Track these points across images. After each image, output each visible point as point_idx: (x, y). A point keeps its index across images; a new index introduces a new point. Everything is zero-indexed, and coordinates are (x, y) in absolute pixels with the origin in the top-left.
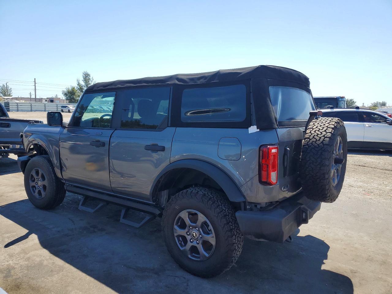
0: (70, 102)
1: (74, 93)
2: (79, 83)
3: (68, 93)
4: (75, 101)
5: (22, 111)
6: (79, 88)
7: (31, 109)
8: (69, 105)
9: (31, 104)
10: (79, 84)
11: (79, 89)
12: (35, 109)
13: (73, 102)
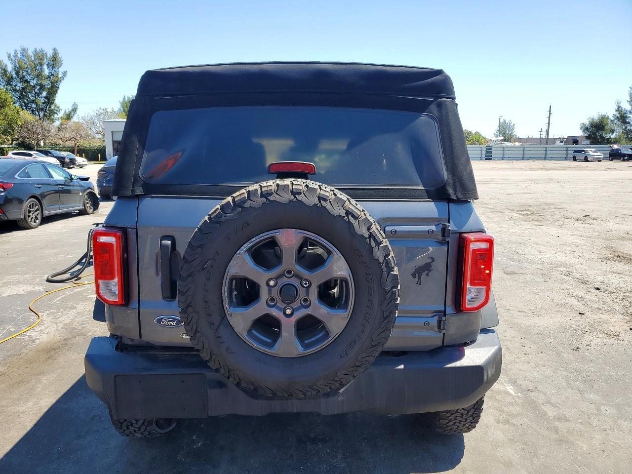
0: (592, 143)
1: (604, 127)
2: (619, 107)
3: (592, 127)
4: (604, 140)
5: (510, 159)
6: (619, 115)
7: (523, 156)
8: (590, 147)
9: (524, 147)
10: (619, 109)
11: (618, 118)
12: (529, 156)
13: (599, 142)
